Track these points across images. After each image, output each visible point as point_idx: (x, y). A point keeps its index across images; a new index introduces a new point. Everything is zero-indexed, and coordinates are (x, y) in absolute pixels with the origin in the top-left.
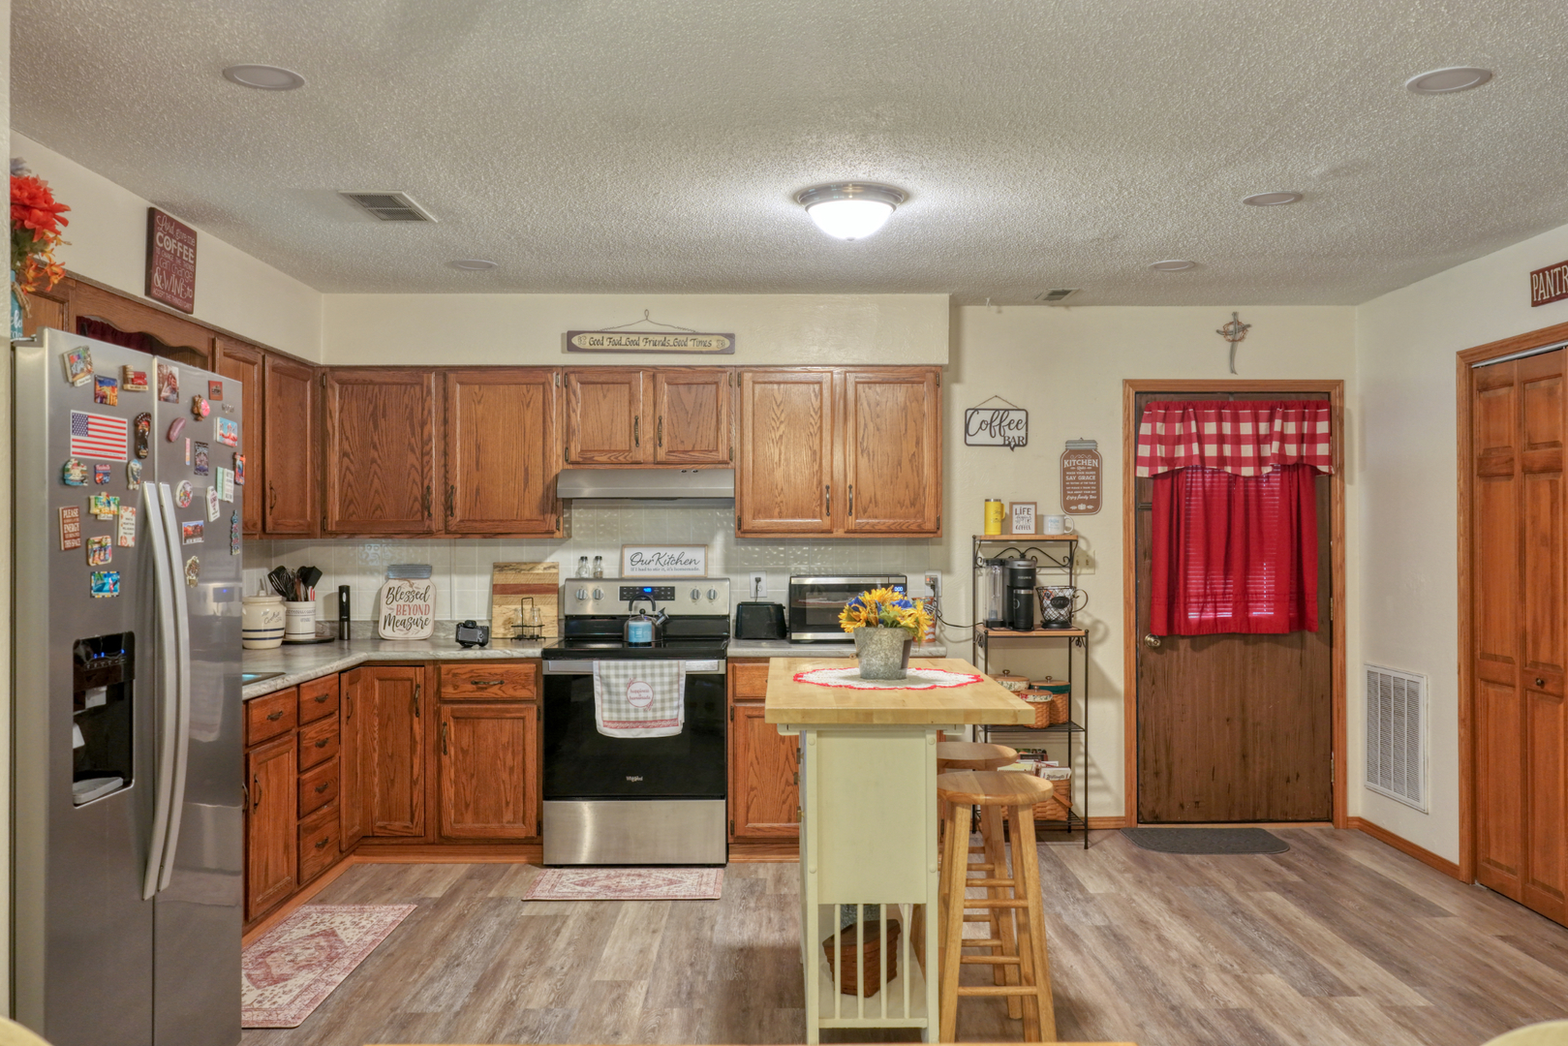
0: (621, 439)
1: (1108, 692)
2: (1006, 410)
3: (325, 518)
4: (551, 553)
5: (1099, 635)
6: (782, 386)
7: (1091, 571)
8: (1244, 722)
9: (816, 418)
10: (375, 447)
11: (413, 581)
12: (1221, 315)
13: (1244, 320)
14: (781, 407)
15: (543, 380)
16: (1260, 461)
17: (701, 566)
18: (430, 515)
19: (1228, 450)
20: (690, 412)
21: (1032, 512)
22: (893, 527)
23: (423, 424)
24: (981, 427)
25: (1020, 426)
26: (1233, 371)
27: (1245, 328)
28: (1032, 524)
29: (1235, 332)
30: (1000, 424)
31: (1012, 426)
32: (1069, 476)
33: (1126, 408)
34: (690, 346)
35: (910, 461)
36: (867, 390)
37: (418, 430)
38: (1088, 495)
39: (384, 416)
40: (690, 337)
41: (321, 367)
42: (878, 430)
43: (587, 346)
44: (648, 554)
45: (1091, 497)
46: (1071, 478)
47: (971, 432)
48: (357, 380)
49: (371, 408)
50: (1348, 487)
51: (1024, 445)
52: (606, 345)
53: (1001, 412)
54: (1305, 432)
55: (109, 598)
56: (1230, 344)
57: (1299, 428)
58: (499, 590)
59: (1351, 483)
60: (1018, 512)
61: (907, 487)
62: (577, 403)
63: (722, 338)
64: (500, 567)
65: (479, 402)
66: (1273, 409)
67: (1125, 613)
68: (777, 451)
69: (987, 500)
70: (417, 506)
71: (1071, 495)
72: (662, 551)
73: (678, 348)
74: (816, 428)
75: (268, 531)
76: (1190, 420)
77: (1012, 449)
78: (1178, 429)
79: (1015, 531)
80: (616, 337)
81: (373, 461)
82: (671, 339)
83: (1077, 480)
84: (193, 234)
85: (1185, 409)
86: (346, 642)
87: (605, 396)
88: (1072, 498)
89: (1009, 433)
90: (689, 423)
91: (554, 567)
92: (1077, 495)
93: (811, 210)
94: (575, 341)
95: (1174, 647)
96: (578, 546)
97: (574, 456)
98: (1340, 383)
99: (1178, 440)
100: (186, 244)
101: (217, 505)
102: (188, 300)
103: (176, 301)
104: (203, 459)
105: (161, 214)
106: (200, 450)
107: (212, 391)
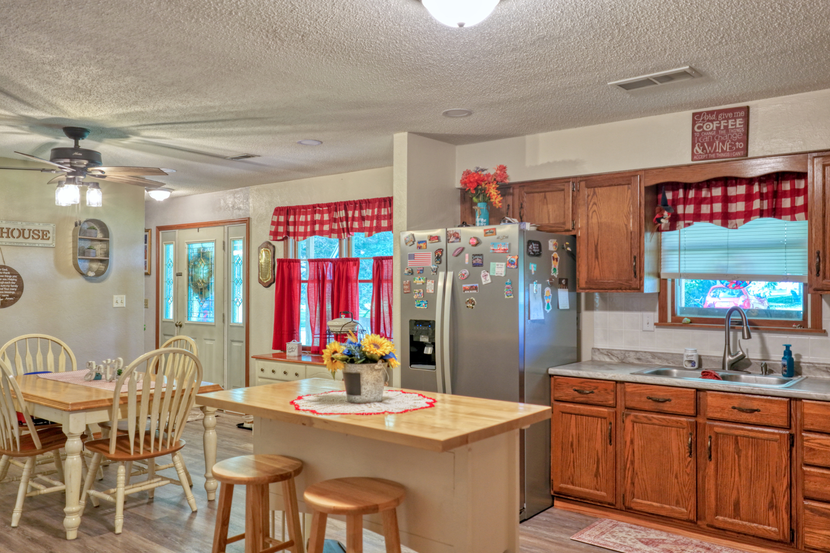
84: (743, 109)
100: (732, 118)
101: (488, 278)
102: (738, 150)
103: (723, 155)
104: (479, 261)
105: (700, 113)
106: (476, 257)
107: (487, 233)
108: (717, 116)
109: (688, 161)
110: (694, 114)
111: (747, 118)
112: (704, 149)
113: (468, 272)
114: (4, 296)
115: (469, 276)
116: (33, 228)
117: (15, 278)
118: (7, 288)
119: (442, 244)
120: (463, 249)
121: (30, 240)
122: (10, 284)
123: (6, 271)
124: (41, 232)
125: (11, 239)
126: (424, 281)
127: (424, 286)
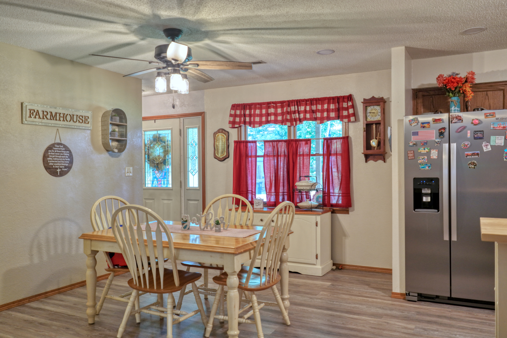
101: (489, 147)
104: (479, 135)
106: (477, 133)
107: (487, 116)
113: (470, 143)
114: (61, 167)
115: (470, 146)
116: (79, 114)
117: (68, 153)
118: (63, 161)
119: (446, 125)
120: (464, 128)
121: (77, 124)
122: (65, 158)
123: (62, 148)
124: (84, 118)
125: (65, 123)
126: (428, 151)
127: (428, 154)
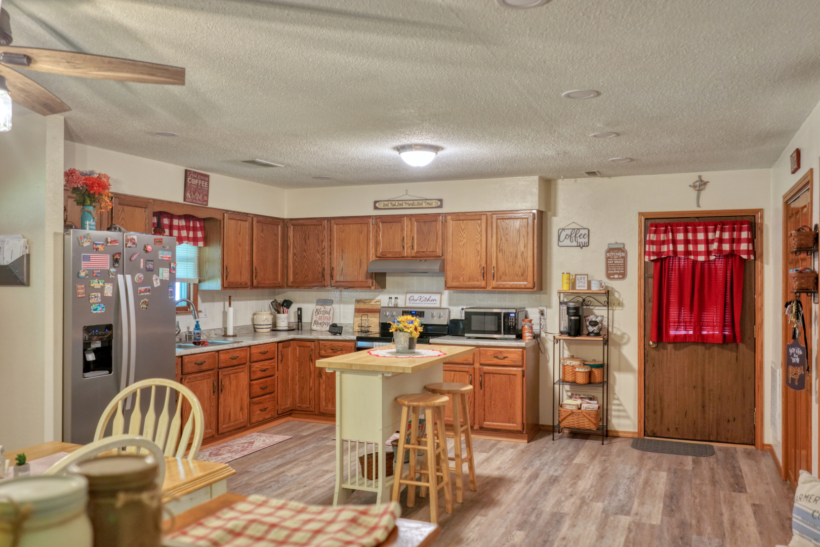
0: (398, 248)
1: (628, 369)
2: (578, 229)
3: (287, 280)
4: (378, 295)
5: (625, 340)
6: (464, 221)
7: (621, 308)
8: (703, 389)
9: (479, 235)
10: (305, 251)
11: (326, 306)
12: (693, 177)
13: (705, 179)
14: (464, 231)
15: (367, 222)
16: (708, 253)
17: (438, 302)
18: (324, 279)
19: (691, 247)
20: (426, 234)
21: (586, 279)
22: (513, 286)
23: (322, 241)
24: (566, 238)
25: (585, 237)
26: (699, 206)
27: (705, 183)
28: (586, 285)
29: (700, 186)
30: (575, 236)
31: (581, 237)
32: (610, 261)
33: (640, 227)
34: (424, 205)
35: (521, 255)
36: (502, 222)
37: (320, 243)
38: (619, 270)
39: (308, 238)
40: (424, 201)
41: (286, 219)
42: (507, 240)
43: (382, 207)
44: (416, 296)
45: (621, 271)
46: (611, 262)
47: (561, 240)
48: (298, 223)
49: (304, 235)
50: (766, 267)
51: (587, 246)
52: (390, 206)
53: (576, 230)
54: (735, 237)
55: (99, 313)
56: (697, 192)
57: (731, 235)
58: (358, 311)
59: (768, 264)
60: (579, 279)
61: (520, 267)
62: (380, 231)
63: (437, 201)
64: (358, 301)
65: (343, 232)
66: (715, 225)
67: (638, 330)
68: (462, 251)
69: (563, 273)
70: (320, 276)
71: (610, 270)
72: (422, 295)
73: (418, 206)
74: (479, 240)
75: (254, 286)
76: (669, 233)
77: (581, 248)
78: (663, 237)
79: (577, 288)
80: (394, 203)
81: (305, 257)
82: (416, 202)
83: (614, 263)
84: (208, 176)
85: (666, 227)
86: (300, 331)
87: (391, 228)
88: (611, 272)
89: (580, 240)
90: (425, 239)
91: (378, 302)
92: (614, 270)
93: (401, 154)
94: (377, 205)
95: (665, 348)
96: (389, 293)
97: (379, 255)
98: (761, 210)
99: (663, 243)
100: (204, 180)
101: (158, 281)
102: (205, 201)
103: (198, 202)
104: (151, 266)
105: (190, 171)
106: (149, 262)
107: (156, 242)
108: (197, 176)
109: (181, 200)
110: (186, 171)
111: (208, 182)
112: (191, 195)
113: (143, 276)
115: (143, 280)
126: (102, 285)
127: (102, 290)
